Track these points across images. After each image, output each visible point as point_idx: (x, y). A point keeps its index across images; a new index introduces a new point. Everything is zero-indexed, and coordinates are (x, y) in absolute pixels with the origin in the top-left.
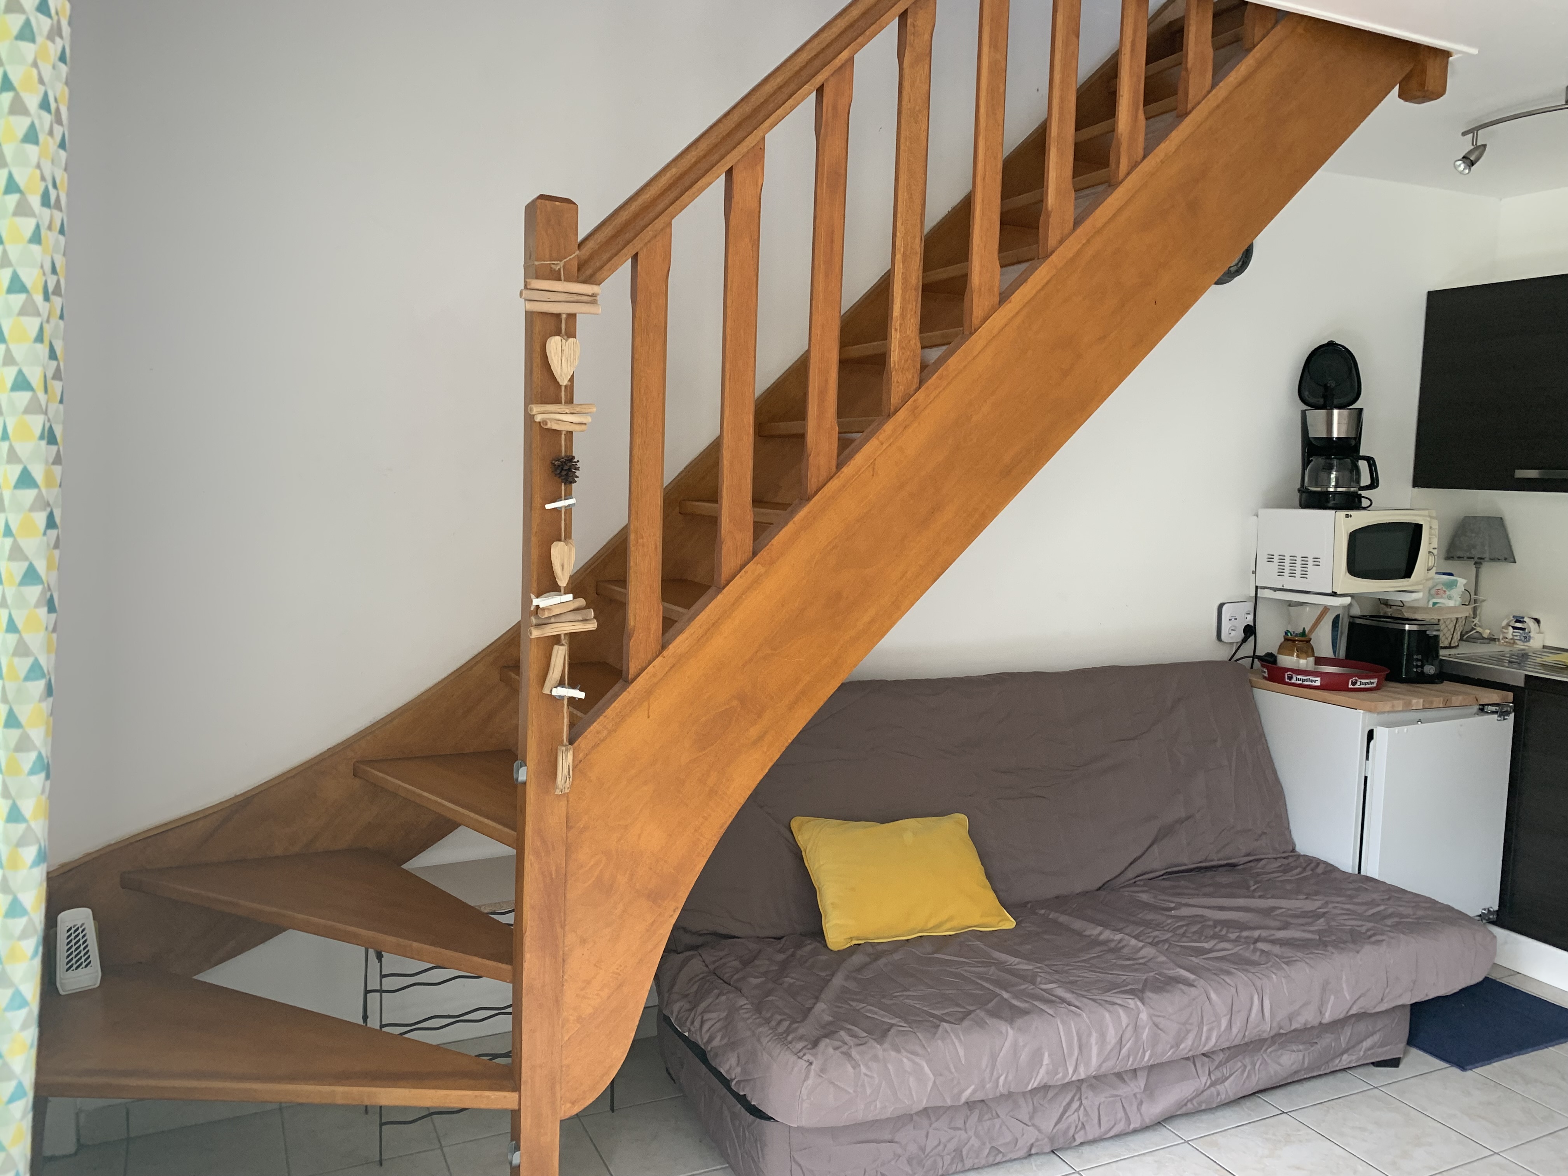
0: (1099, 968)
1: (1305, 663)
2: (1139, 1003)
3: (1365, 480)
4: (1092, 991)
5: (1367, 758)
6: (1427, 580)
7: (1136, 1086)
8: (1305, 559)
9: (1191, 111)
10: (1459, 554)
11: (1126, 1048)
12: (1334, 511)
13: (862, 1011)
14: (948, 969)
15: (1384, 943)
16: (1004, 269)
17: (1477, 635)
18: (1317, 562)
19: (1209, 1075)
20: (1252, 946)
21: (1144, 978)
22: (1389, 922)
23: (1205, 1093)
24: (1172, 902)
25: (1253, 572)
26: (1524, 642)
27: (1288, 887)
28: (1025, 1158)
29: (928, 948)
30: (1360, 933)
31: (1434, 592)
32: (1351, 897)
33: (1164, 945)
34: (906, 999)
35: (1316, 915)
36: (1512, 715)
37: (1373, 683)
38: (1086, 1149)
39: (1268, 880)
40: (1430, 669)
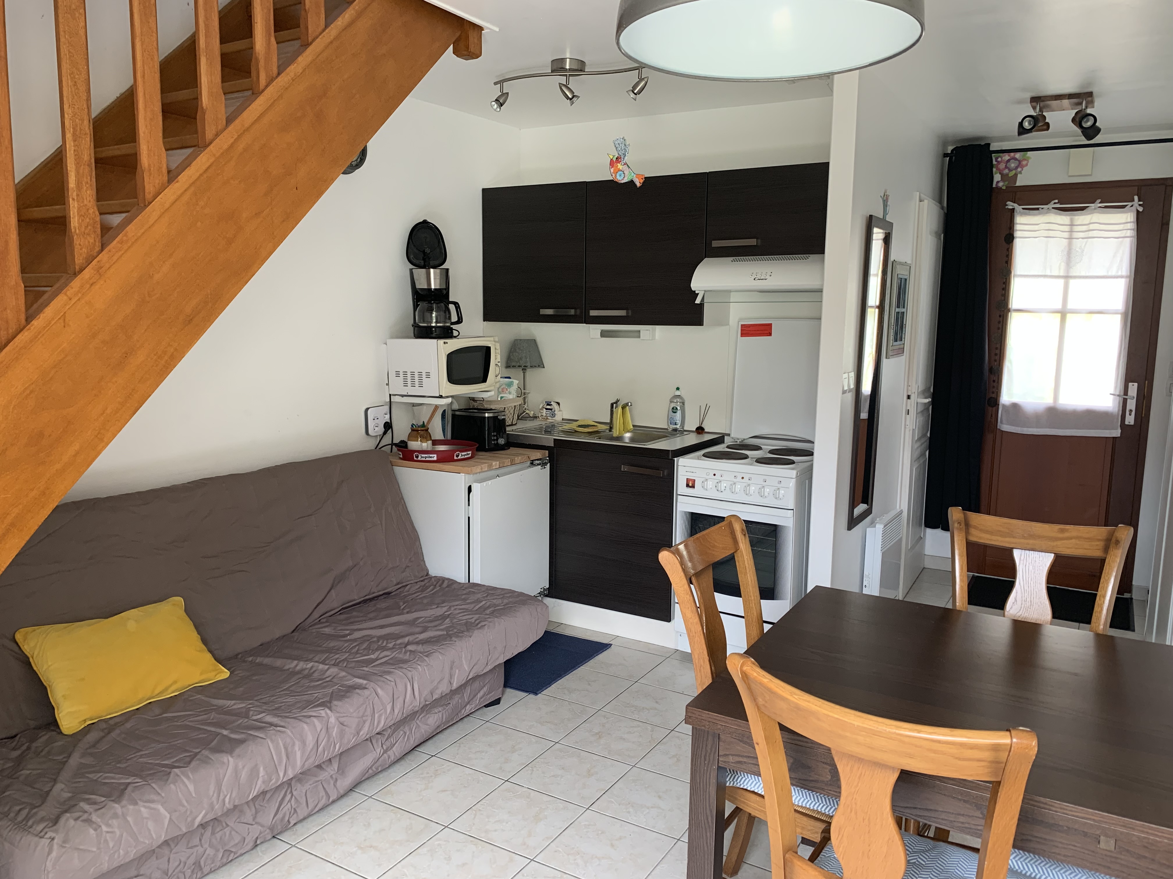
0: (297, 692)
1: (426, 445)
2: (328, 711)
3: (454, 318)
4: (293, 711)
5: (469, 505)
6: (496, 383)
7: (332, 770)
8: (420, 373)
9: (311, 43)
10: (513, 364)
11: (321, 746)
12: (435, 340)
13: (100, 780)
14: (176, 723)
15: (486, 627)
16: (170, 152)
17: (527, 415)
18: (428, 375)
19: (382, 746)
20: (404, 650)
21: (331, 691)
22: (488, 612)
23: (380, 759)
24: (347, 630)
25: (387, 384)
26: (552, 417)
27: (425, 601)
28: (252, 849)
29: (157, 711)
30: (471, 623)
31: (501, 390)
32: (465, 600)
33: (343, 664)
34: (140, 758)
35: (443, 617)
36: (549, 464)
37: (468, 454)
38: (299, 826)
39: (412, 600)
40: (501, 441)
